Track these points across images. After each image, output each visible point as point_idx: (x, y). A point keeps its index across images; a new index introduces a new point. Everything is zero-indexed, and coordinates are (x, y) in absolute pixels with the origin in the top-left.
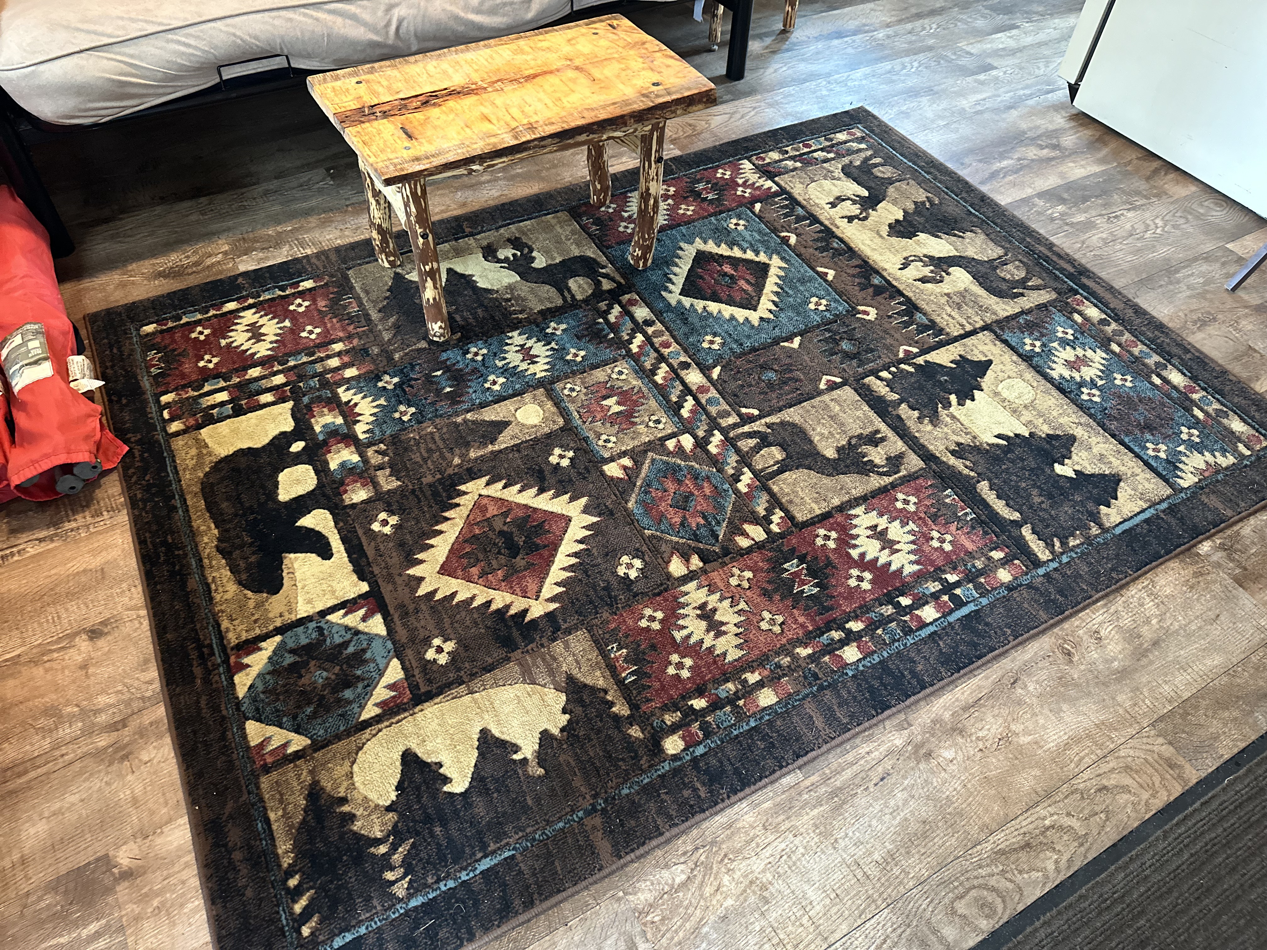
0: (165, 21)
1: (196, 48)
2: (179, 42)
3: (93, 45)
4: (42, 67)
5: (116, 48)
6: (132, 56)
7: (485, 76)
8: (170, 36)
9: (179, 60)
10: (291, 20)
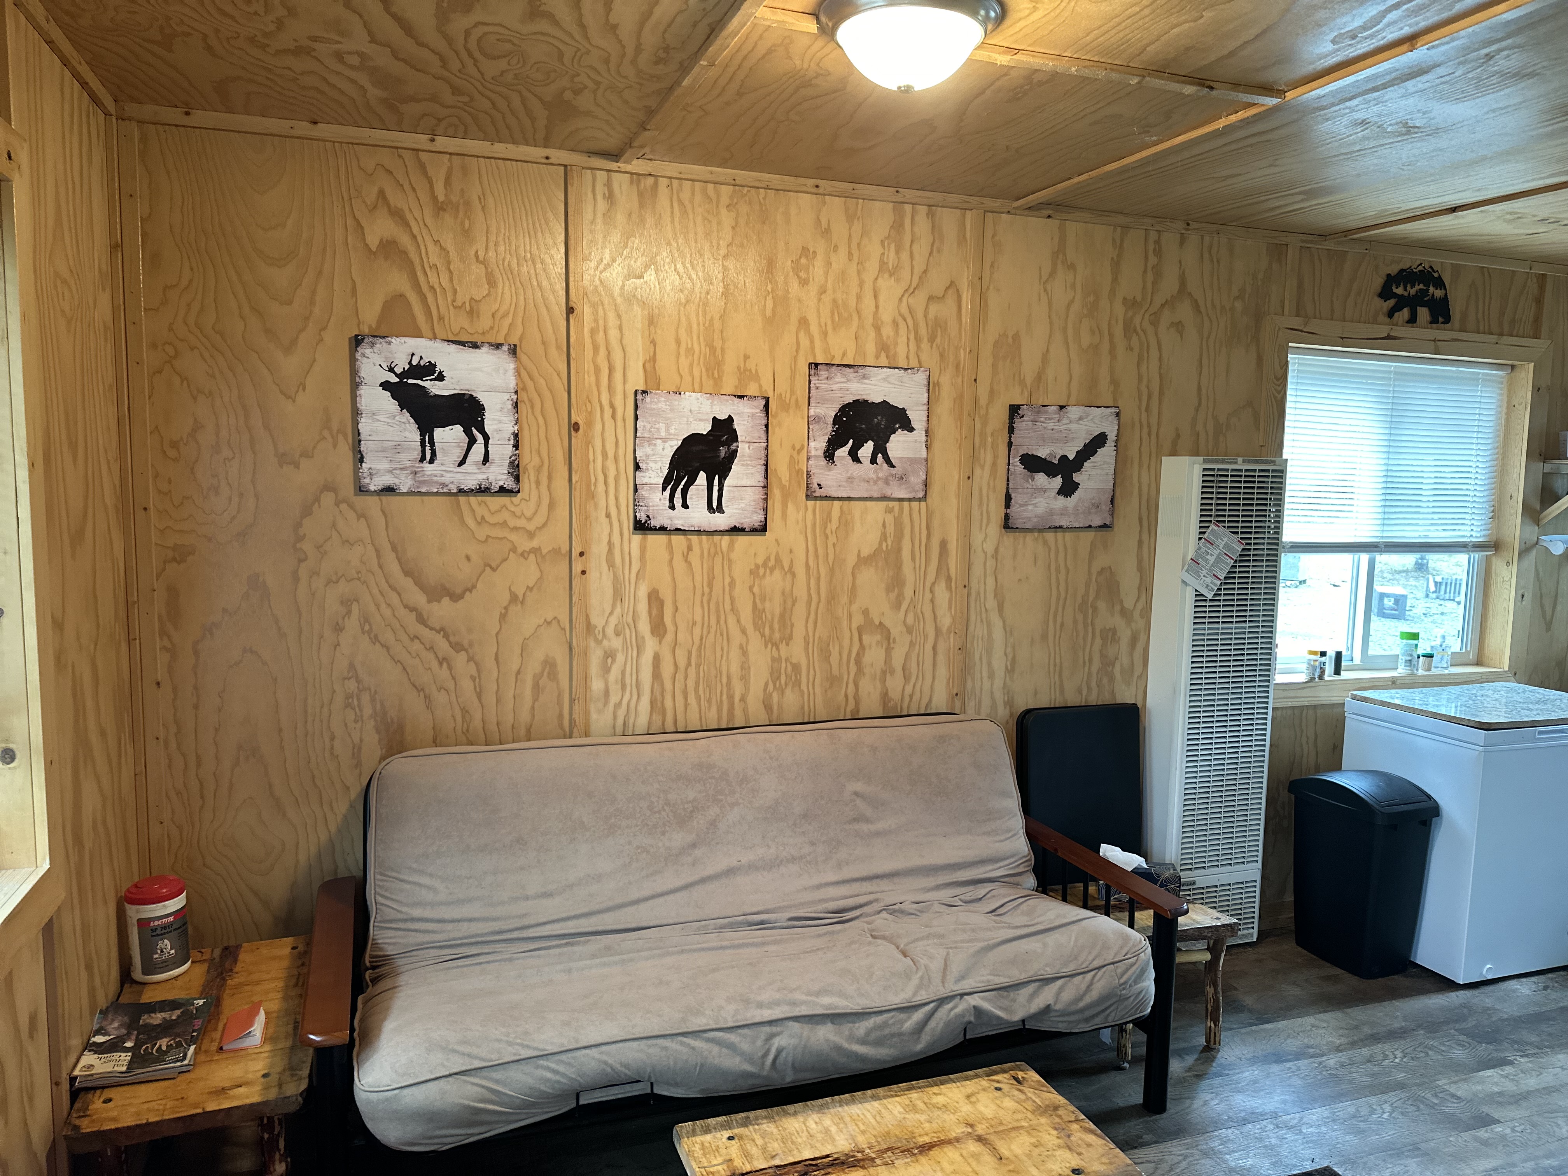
0: (541, 1046)
1: (563, 1075)
2: (548, 1069)
3: (464, 1068)
4: (406, 1091)
5: (485, 1073)
6: (497, 1082)
7: (873, 1141)
8: (542, 1062)
9: (543, 1088)
10: (666, 1048)
